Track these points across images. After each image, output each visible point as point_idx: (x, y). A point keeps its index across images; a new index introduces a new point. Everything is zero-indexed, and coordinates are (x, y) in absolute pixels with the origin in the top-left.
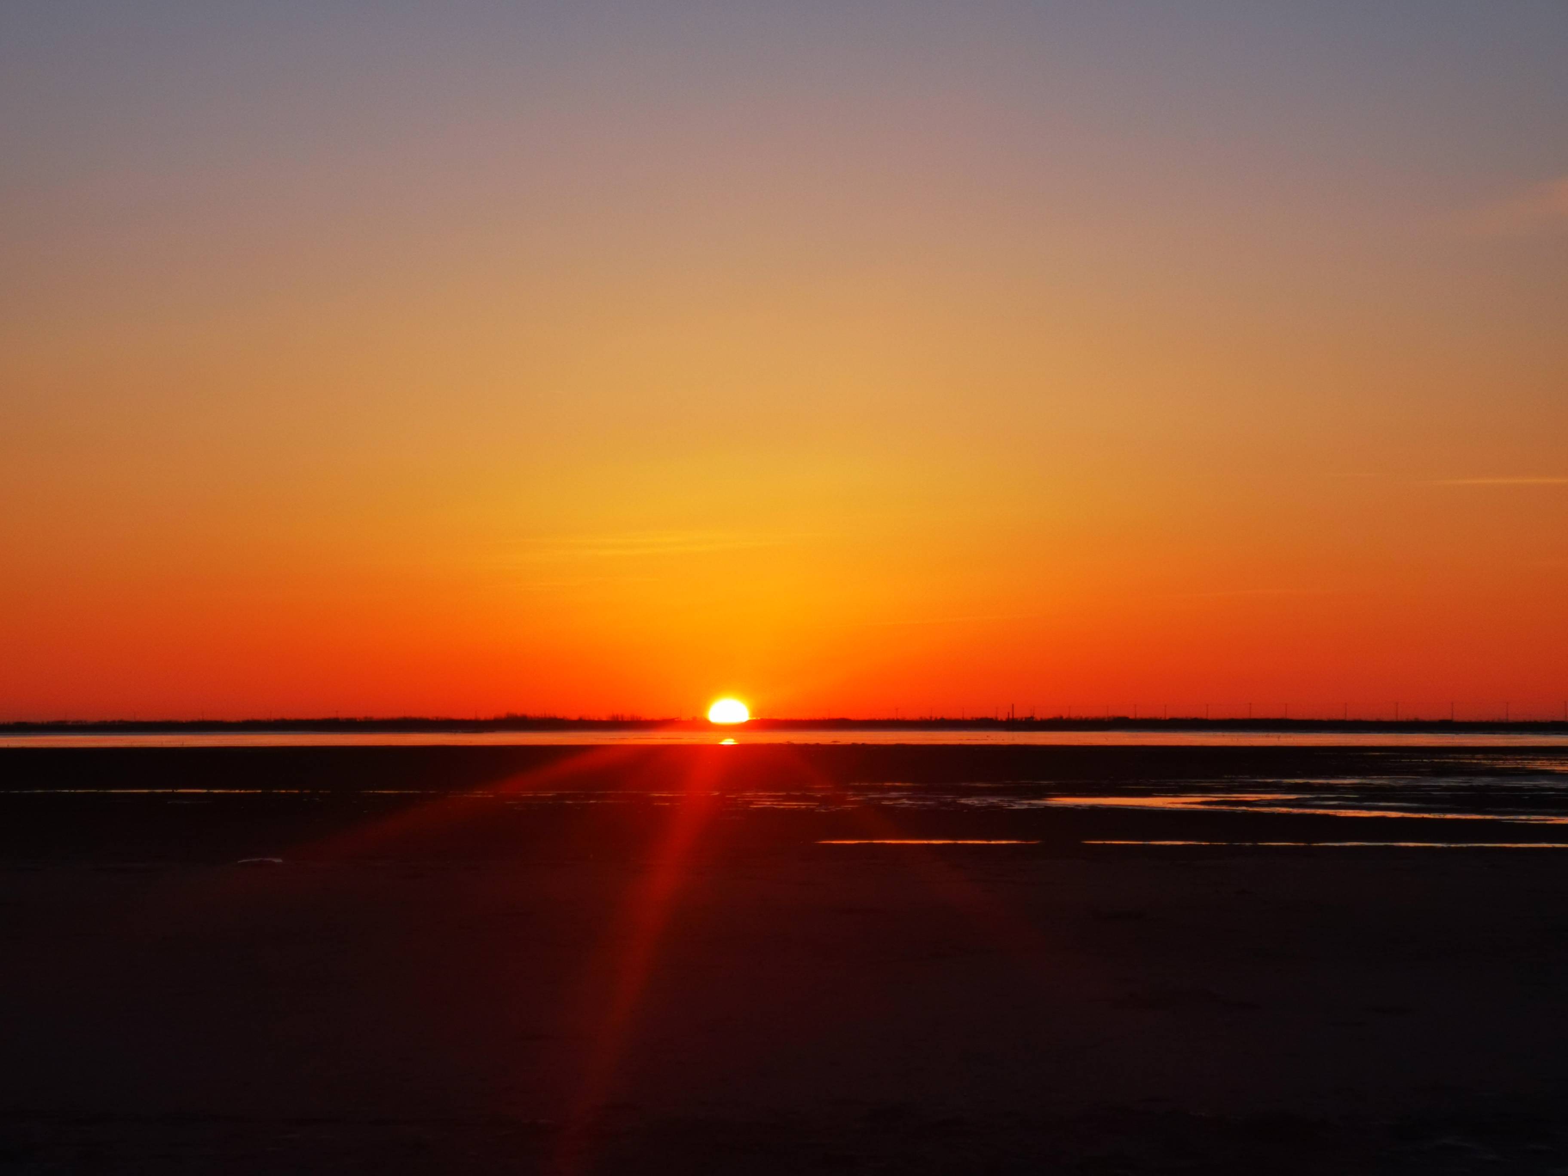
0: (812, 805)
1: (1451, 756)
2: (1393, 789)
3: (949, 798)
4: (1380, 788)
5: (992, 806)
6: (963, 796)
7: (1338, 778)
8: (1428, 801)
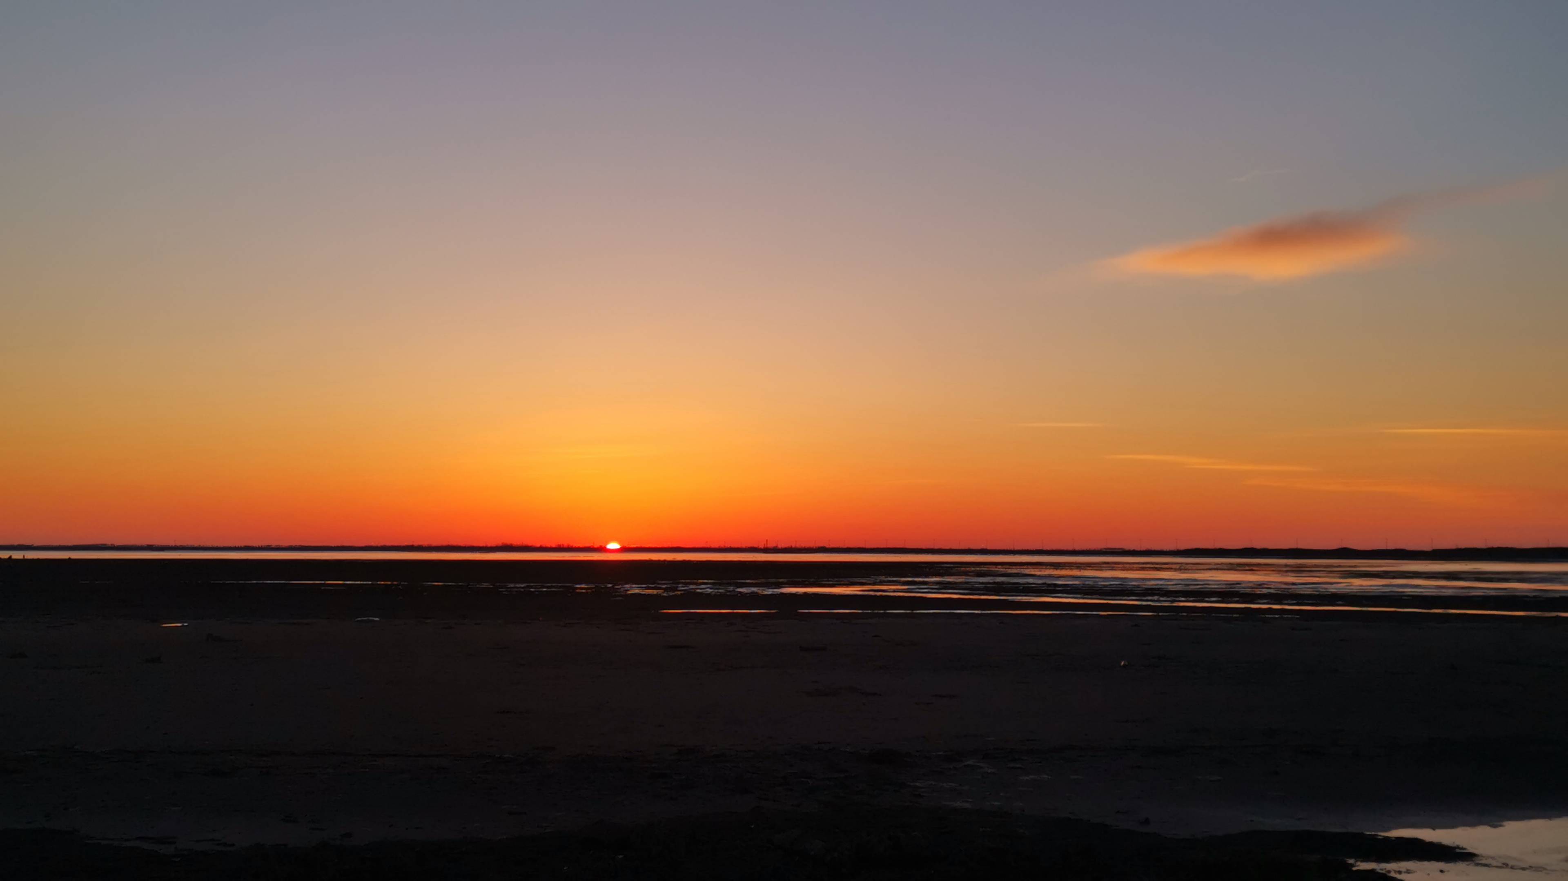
0: (660, 591)
1: (985, 566)
2: (956, 583)
3: (731, 588)
4: (949, 583)
5: (753, 593)
6: (738, 587)
7: (929, 578)
8: (973, 589)
